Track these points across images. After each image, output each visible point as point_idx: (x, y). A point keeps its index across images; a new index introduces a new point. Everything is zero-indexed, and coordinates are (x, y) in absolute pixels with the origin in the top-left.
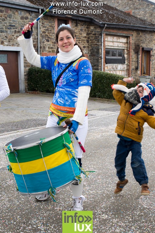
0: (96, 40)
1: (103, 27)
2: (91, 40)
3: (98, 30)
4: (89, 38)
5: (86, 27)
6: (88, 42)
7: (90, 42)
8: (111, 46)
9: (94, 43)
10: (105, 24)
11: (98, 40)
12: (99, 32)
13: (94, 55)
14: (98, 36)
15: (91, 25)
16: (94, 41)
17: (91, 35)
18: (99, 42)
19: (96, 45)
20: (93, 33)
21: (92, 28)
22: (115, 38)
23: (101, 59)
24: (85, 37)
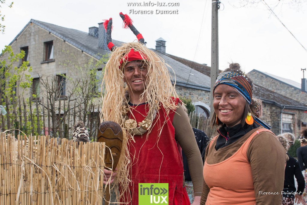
0: (277, 117)
1: (282, 108)
2: (273, 117)
3: (279, 110)
4: (271, 115)
5: (270, 107)
6: (271, 118)
7: (272, 118)
8: (285, 121)
9: (276, 119)
10: (283, 106)
11: (279, 117)
12: (279, 111)
13: (275, 128)
14: (279, 114)
15: (273, 107)
16: (275, 117)
17: (273, 113)
18: (279, 118)
19: (277, 120)
20: (275, 112)
21: (274, 108)
22: (287, 115)
23: (281, 130)
24: (269, 115)
